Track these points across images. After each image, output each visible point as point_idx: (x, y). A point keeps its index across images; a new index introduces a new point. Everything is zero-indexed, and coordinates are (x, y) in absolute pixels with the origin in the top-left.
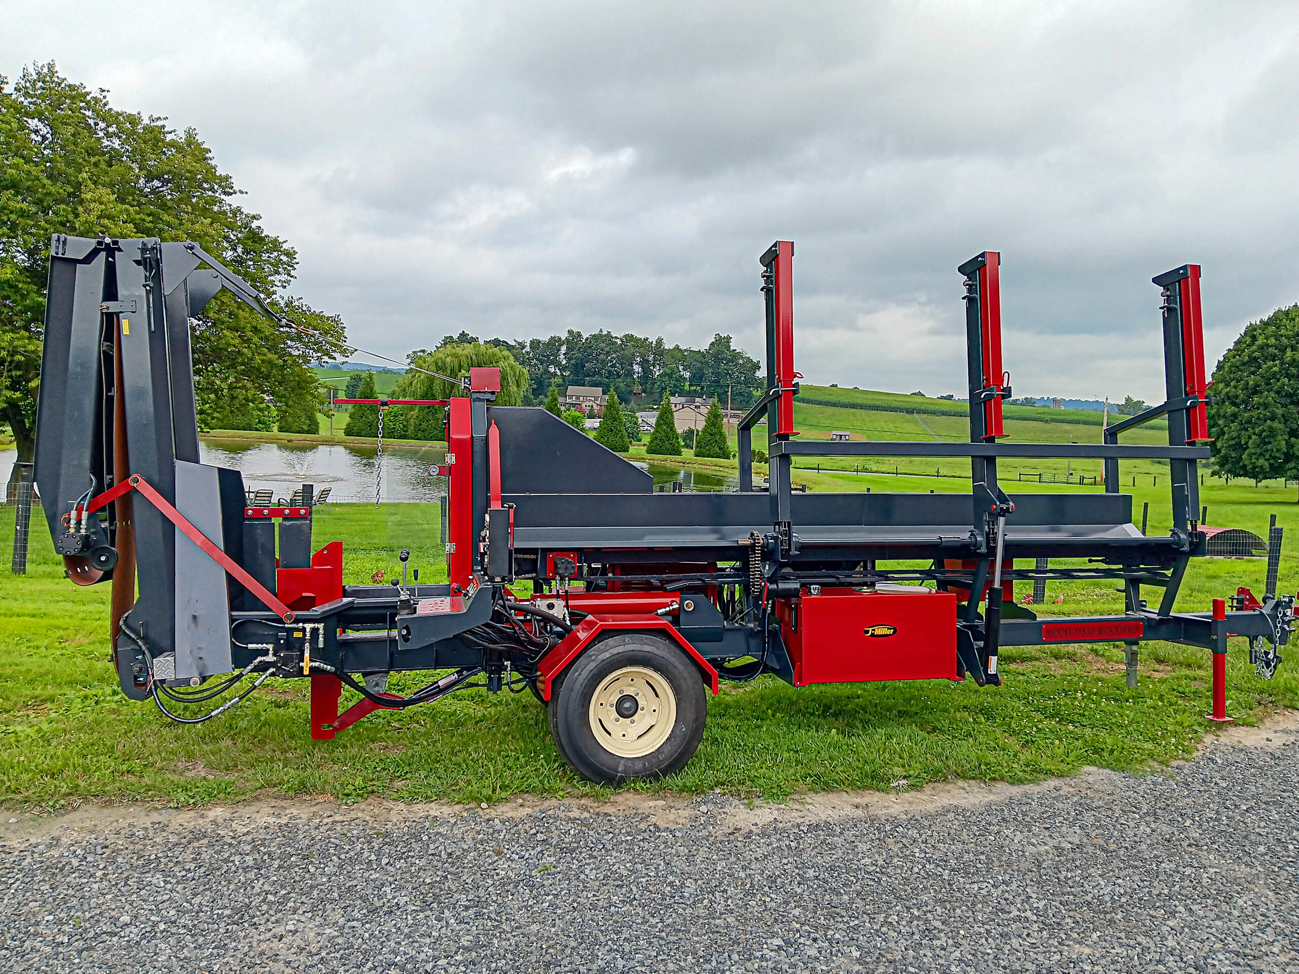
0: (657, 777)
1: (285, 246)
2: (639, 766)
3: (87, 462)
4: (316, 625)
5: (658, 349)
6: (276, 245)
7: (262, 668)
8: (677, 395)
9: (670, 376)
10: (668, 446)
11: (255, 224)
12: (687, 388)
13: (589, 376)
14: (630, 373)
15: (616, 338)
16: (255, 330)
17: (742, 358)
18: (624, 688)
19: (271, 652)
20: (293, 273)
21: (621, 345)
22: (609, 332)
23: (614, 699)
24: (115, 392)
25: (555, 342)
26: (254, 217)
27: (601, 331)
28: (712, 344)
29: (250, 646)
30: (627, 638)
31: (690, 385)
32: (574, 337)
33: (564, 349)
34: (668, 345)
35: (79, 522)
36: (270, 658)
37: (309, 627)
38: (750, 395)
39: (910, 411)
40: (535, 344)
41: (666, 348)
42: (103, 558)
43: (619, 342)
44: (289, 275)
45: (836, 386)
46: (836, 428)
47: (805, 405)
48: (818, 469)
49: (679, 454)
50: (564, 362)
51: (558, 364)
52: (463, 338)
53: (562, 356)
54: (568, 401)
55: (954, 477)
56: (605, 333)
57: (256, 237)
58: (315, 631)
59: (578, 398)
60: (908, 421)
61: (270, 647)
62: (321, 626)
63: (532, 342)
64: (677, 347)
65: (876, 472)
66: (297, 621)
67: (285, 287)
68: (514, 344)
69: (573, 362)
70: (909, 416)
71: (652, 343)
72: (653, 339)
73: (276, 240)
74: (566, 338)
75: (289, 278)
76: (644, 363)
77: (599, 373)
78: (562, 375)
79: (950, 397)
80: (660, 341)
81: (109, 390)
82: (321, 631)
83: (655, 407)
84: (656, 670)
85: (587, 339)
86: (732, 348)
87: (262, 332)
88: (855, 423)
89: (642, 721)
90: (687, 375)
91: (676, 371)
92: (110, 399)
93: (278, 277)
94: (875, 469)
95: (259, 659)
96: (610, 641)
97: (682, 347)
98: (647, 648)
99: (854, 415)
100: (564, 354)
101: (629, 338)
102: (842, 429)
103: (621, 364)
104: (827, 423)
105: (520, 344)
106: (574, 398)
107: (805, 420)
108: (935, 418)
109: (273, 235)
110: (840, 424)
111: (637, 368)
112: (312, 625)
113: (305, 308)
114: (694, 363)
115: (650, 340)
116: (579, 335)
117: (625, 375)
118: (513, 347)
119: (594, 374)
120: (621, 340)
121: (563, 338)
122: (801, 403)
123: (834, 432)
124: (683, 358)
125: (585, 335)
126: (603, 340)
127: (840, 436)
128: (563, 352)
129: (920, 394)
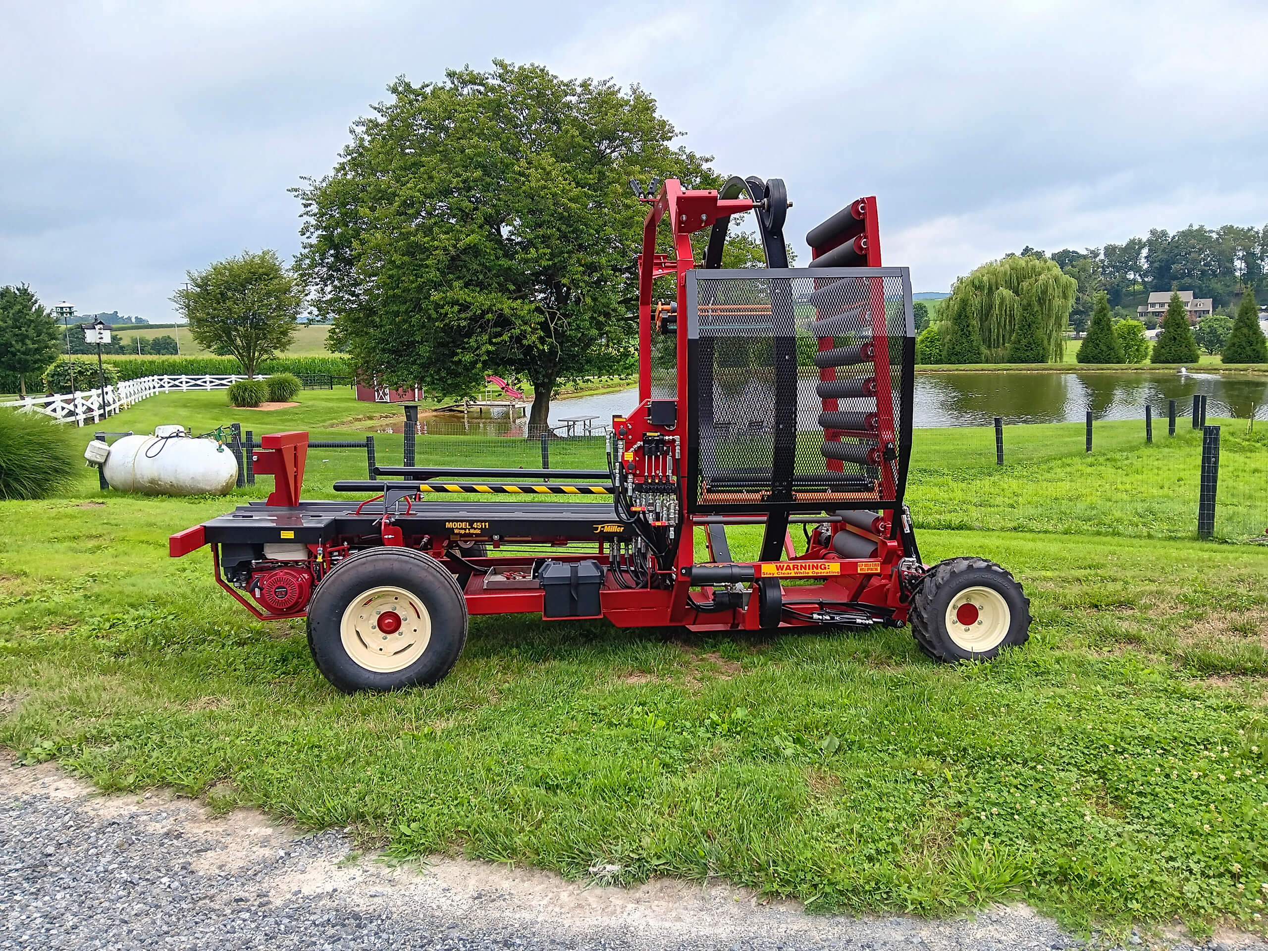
10: (1249, 353)
13: (1176, 279)
14: (1231, 271)
15: (1211, 231)
21: (1217, 239)
22: (1202, 226)
25: (1134, 247)
27: (1191, 226)
32: (1158, 237)
33: (1145, 252)
40: (1110, 251)
43: (1215, 236)
50: (1146, 266)
51: (1137, 269)
52: (1027, 252)
53: (1143, 260)
54: (1150, 309)
56: (1195, 227)
57: (709, 180)
59: (1161, 305)
63: (1106, 249)
68: (1085, 252)
69: (1156, 265)
71: (1257, 233)
72: (1260, 227)
74: (1148, 240)
76: (1250, 258)
77: (1190, 275)
78: (1143, 280)
85: (1173, 238)
100: (1146, 257)
101: (1229, 230)
103: (1219, 260)
105: (1092, 252)
106: (1157, 306)
111: (1239, 264)
115: (1256, 230)
116: (1164, 234)
117: (1224, 274)
118: (1085, 257)
119: (1183, 276)
120: (1218, 234)
121: (1144, 240)
125: (1172, 233)
126: (1194, 236)
128: (1144, 255)
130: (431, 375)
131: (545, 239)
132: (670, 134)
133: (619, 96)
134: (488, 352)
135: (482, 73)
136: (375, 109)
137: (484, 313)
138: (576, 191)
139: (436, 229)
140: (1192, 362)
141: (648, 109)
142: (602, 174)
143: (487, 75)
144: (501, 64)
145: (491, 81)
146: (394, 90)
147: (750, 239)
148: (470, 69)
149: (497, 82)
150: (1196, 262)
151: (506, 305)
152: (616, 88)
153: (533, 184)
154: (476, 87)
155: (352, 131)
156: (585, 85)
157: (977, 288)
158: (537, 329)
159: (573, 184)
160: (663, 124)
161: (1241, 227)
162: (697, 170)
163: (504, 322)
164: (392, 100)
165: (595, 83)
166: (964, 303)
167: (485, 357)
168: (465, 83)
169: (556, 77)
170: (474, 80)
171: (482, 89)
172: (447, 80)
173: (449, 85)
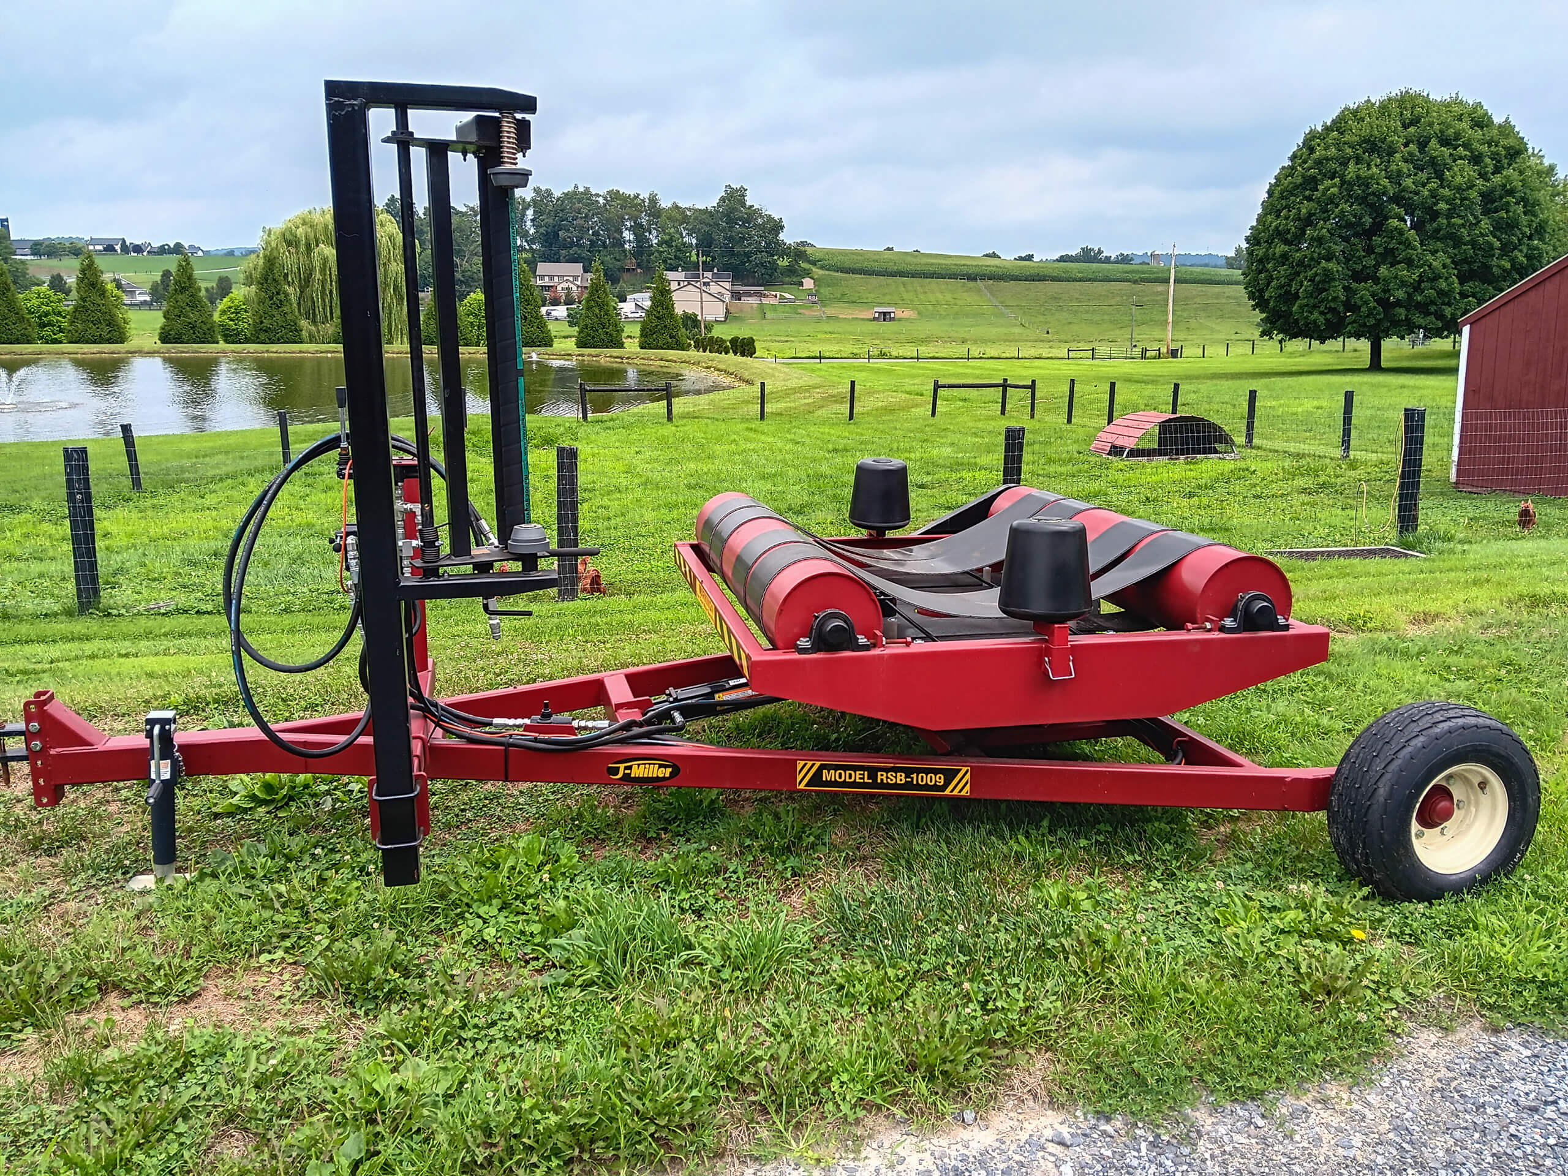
5: (653, 208)
8: (679, 270)
9: (668, 243)
12: (694, 258)
13: (565, 247)
14: (620, 243)
15: (598, 195)
17: (762, 217)
21: (605, 205)
22: (588, 189)
27: (576, 187)
28: (723, 199)
31: (698, 255)
32: (542, 197)
33: (530, 213)
34: (665, 203)
38: (774, 267)
39: (972, 277)
41: (663, 206)
43: (601, 201)
45: (892, 249)
46: (880, 304)
47: (842, 275)
50: (532, 231)
51: (524, 234)
53: (529, 223)
54: (538, 282)
56: (581, 189)
59: (551, 278)
60: (966, 290)
64: (676, 207)
68: (464, 209)
69: (542, 230)
70: (971, 284)
71: (643, 201)
72: (645, 195)
74: (533, 200)
76: (638, 229)
77: (580, 246)
78: (531, 248)
79: (1030, 258)
80: (653, 200)
83: (648, 286)
85: (558, 200)
86: (748, 204)
88: (905, 296)
90: (694, 241)
91: (677, 236)
97: (683, 204)
99: (904, 285)
100: (532, 220)
101: (614, 195)
102: (888, 305)
103: (607, 230)
104: (871, 297)
106: (547, 279)
107: (843, 295)
108: (1002, 284)
110: (887, 299)
111: (627, 235)
114: (701, 226)
115: (641, 197)
116: (549, 193)
117: (613, 245)
118: (463, 214)
119: (572, 244)
120: (605, 199)
121: (528, 199)
122: (839, 274)
123: (876, 309)
124: (685, 219)
125: (557, 193)
126: (580, 199)
127: (885, 314)
128: (530, 217)
129: (994, 255)
140: (546, 345)
150: (583, 230)
157: (289, 243)
161: (627, 193)
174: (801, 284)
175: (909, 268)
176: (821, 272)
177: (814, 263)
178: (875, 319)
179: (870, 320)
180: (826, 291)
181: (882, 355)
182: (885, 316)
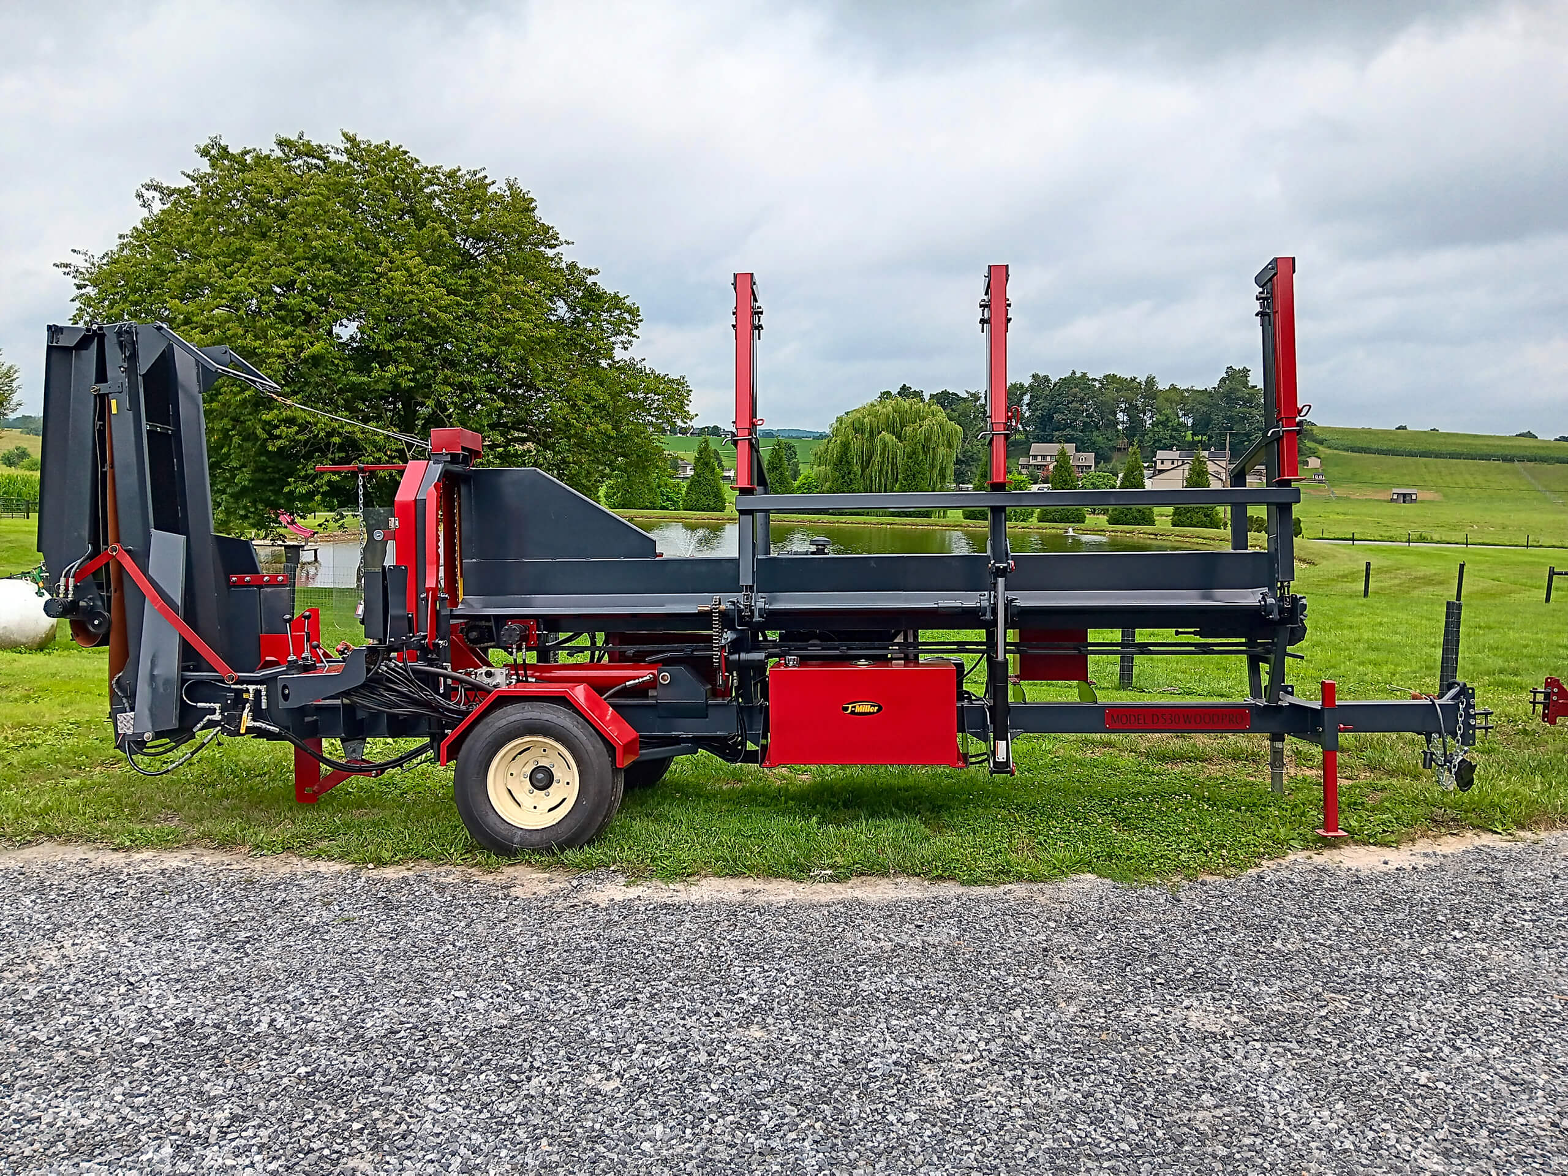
0: (549, 850)
1: (628, 302)
2: (536, 838)
3: (86, 533)
4: (259, 687)
5: (1149, 391)
6: (616, 301)
7: (211, 724)
8: (1175, 448)
9: (1164, 424)
10: (1136, 514)
11: (590, 280)
12: (1189, 438)
13: (1059, 429)
14: (1113, 423)
15: (1094, 380)
16: (589, 398)
18: (539, 759)
19: (218, 711)
20: (634, 332)
21: (1100, 388)
22: (1085, 374)
23: (528, 769)
24: (107, 468)
25: (1016, 390)
26: (590, 273)
27: (1074, 373)
28: (1223, 380)
29: (200, 705)
30: (527, 706)
31: (1194, 435)
32: (1040, 382)
33: (1027, 398)
34: (1162, 385)
35: (67, 589)
36: (217, 717)
37: (251, 688)
39: (1507, 459)
41: (1161, 387)
42: (96, 622)
43: (1097, 385)
44: (629, 334)
45: (1405, 428)
46: (1399, 486)
47: (1354, 454)
48: (1353, 540)
49: (1152, 523)
50: (1027, 414)
52: (904, 391)
53: (1025, 407)
54: (1032, 462)
55: (1554, 547)
56: (1078, 375)
57: (593, 295)
58: (258, 693)
59: (1044, 457)
60: (1504, 472)
61: (217, 706)
62: (263, 688)
64: (1173, 388)
65: (1438, 542)
66: (240, 681)
67: (626, 349)
68: (965, 395)
69: (1037, 413)
70: (1507, 465)
71: (1140, 384)
72: (1142, 378)
73: (616, 295)
74: (1030, 385)
75: (630, 338)
76: (1132, 410)
77: (1070, 426)
78: (1025, 430)
80: (1150, 381)
81: (103, 466)
82: (263, 693)
83: (1146, 465)
84: (557, 740)
85: (1055, 385)
86: (1250, 384)
87: (596, 400)
88: (1427, 477)
89: (556, 792)
90: (1190, 422)
91: (1173, 417)
92: (104, 474)
93: (619, 338)
94: (1436, 537)
95: (208, 717)
96: (509, 709)
97: (1182, 386)
98: (546, 717)
99: (1426, 465)
100: (1028, 404)
101: (1111, 379)
102: (1408, 486)
103: (1102, 412)
104: (1386, 477)
105: (973, 395)
106: (1039, 458)
107: (1354, 474)
108: (1545, 466)
109: (611, 291)
110: (1407, 480)
111: (1120, 416)
112: (254, 687)
113: (648, 371)
114: (1198, 406)
115: (1138, 380)
116: (1046, 379)
117: (1106, 426)
118: (965, 400)
119: (1066, 426)
120: (1101, 382)
121: (1026, 385)
122: (1349, 453)
123: (1395, 491)
124: (1183, 401)
125: (1054, 379)
126: (1077, 383)
127: (1404, 495)
128: (1026, 401)
129: (1529, 435)
130: (245, 508)
131: (406, 351)
132: (553, 242)
133: (492, 189)
134: (329, 483)
135: (323, 145)
136: (188, 176)
137: (330, 435)
138: (448, 300)
139: (271, 333)
140: (1080, 521)
141: (527, 210)
142: (474, 281)
143: (329, 148)
144: (351, 140)
145: (333, 157)
146: (205, 153)
147: (639, 366)
148: (306, 138)
149: (344, 159)
150: (1077, 412)
151: (354, 427)
152: (487, 181)
153: (397, 288)
154: (315, 161)
155: (139, 196)
156: (452, 175)
157: (856, 431)
158: (394, 457)
159: (444, 291)
160: (546, 229)
161: (1124, 376)
162: (581, 283)
163: (351, 447)
164: (204, 166)
165: (463, 172)
166: (846, 446)
167: (325, 488)
168: (299, 154)
169: (417, 161)
170: (309, 151)
171: (321, 163)
172: (275, 147)
173: (278, 153)
174: (1307, 463)
175: (1432, 448)
176: (1328, 451)
177: (1321, 442)
178: (1392, 500)
179: (1387, 502)
180: (1333, 471)
181: (1422, 539)
182: (1405, 498)
